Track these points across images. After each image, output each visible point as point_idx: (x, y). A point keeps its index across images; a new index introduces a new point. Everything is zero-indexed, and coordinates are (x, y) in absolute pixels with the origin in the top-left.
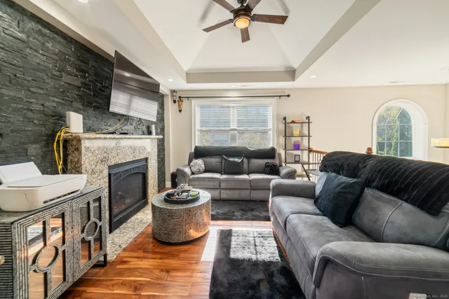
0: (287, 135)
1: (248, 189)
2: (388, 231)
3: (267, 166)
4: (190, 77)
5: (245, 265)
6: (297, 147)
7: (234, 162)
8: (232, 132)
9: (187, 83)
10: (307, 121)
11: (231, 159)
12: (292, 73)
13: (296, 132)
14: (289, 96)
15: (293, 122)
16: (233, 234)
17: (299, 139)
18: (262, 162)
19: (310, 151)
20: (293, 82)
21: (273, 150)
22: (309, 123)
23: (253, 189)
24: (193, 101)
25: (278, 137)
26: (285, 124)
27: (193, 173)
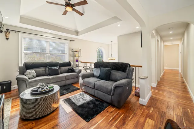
0: (73, 56)
1: (64, 80)
2: (119, 78)
3: (69, 69)
4: (23, 19)
5: (85, 105)
6: (77, 61)
7: (55, 69)
8: (47, 54)
9: (20, 22)
10: (80, 51)
11: (53, 68)
12: (77, 33)
13: (77, 55)
14: (74, 41)
15: (76, 51)
16: (71, 99)
17: (77, 58)
18: (67, 68)
19: (81, 62)
20: (77, 36)
21: (70, 62)
22: (81, 52)
23: (66, 80)
24: (20, 34)
25: (70, 57)
26: (73, 52)
27: (29, 79)
